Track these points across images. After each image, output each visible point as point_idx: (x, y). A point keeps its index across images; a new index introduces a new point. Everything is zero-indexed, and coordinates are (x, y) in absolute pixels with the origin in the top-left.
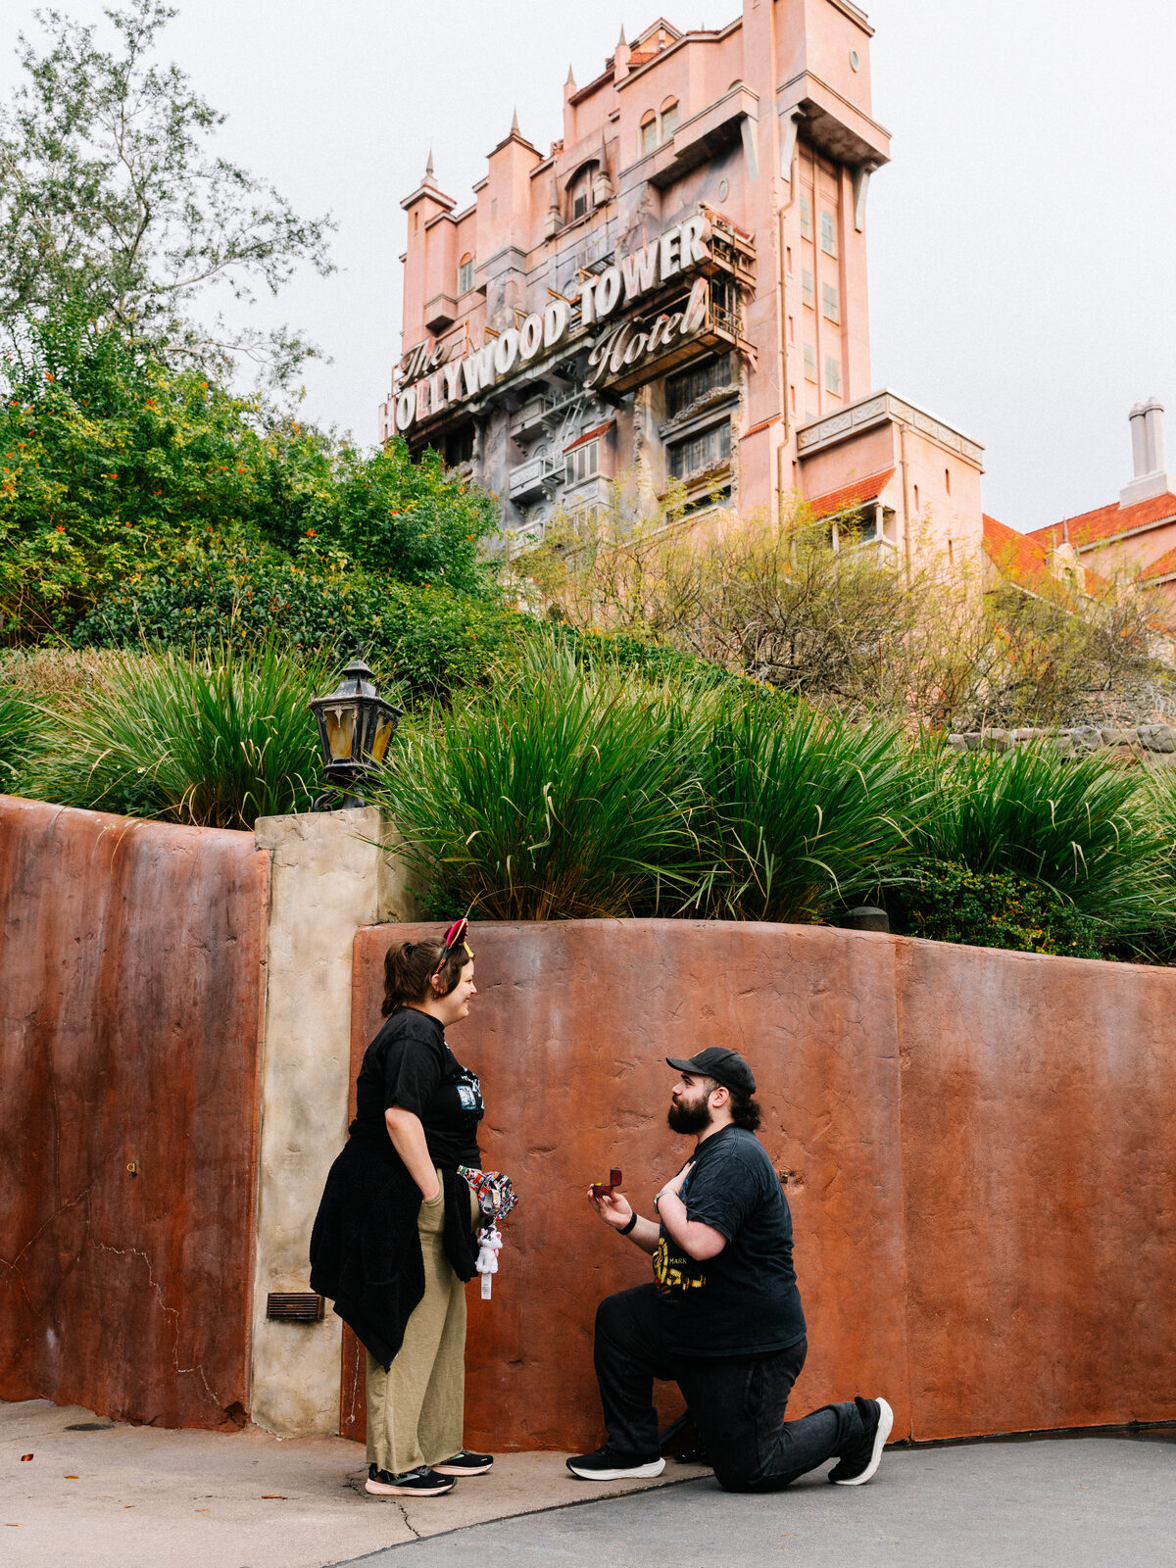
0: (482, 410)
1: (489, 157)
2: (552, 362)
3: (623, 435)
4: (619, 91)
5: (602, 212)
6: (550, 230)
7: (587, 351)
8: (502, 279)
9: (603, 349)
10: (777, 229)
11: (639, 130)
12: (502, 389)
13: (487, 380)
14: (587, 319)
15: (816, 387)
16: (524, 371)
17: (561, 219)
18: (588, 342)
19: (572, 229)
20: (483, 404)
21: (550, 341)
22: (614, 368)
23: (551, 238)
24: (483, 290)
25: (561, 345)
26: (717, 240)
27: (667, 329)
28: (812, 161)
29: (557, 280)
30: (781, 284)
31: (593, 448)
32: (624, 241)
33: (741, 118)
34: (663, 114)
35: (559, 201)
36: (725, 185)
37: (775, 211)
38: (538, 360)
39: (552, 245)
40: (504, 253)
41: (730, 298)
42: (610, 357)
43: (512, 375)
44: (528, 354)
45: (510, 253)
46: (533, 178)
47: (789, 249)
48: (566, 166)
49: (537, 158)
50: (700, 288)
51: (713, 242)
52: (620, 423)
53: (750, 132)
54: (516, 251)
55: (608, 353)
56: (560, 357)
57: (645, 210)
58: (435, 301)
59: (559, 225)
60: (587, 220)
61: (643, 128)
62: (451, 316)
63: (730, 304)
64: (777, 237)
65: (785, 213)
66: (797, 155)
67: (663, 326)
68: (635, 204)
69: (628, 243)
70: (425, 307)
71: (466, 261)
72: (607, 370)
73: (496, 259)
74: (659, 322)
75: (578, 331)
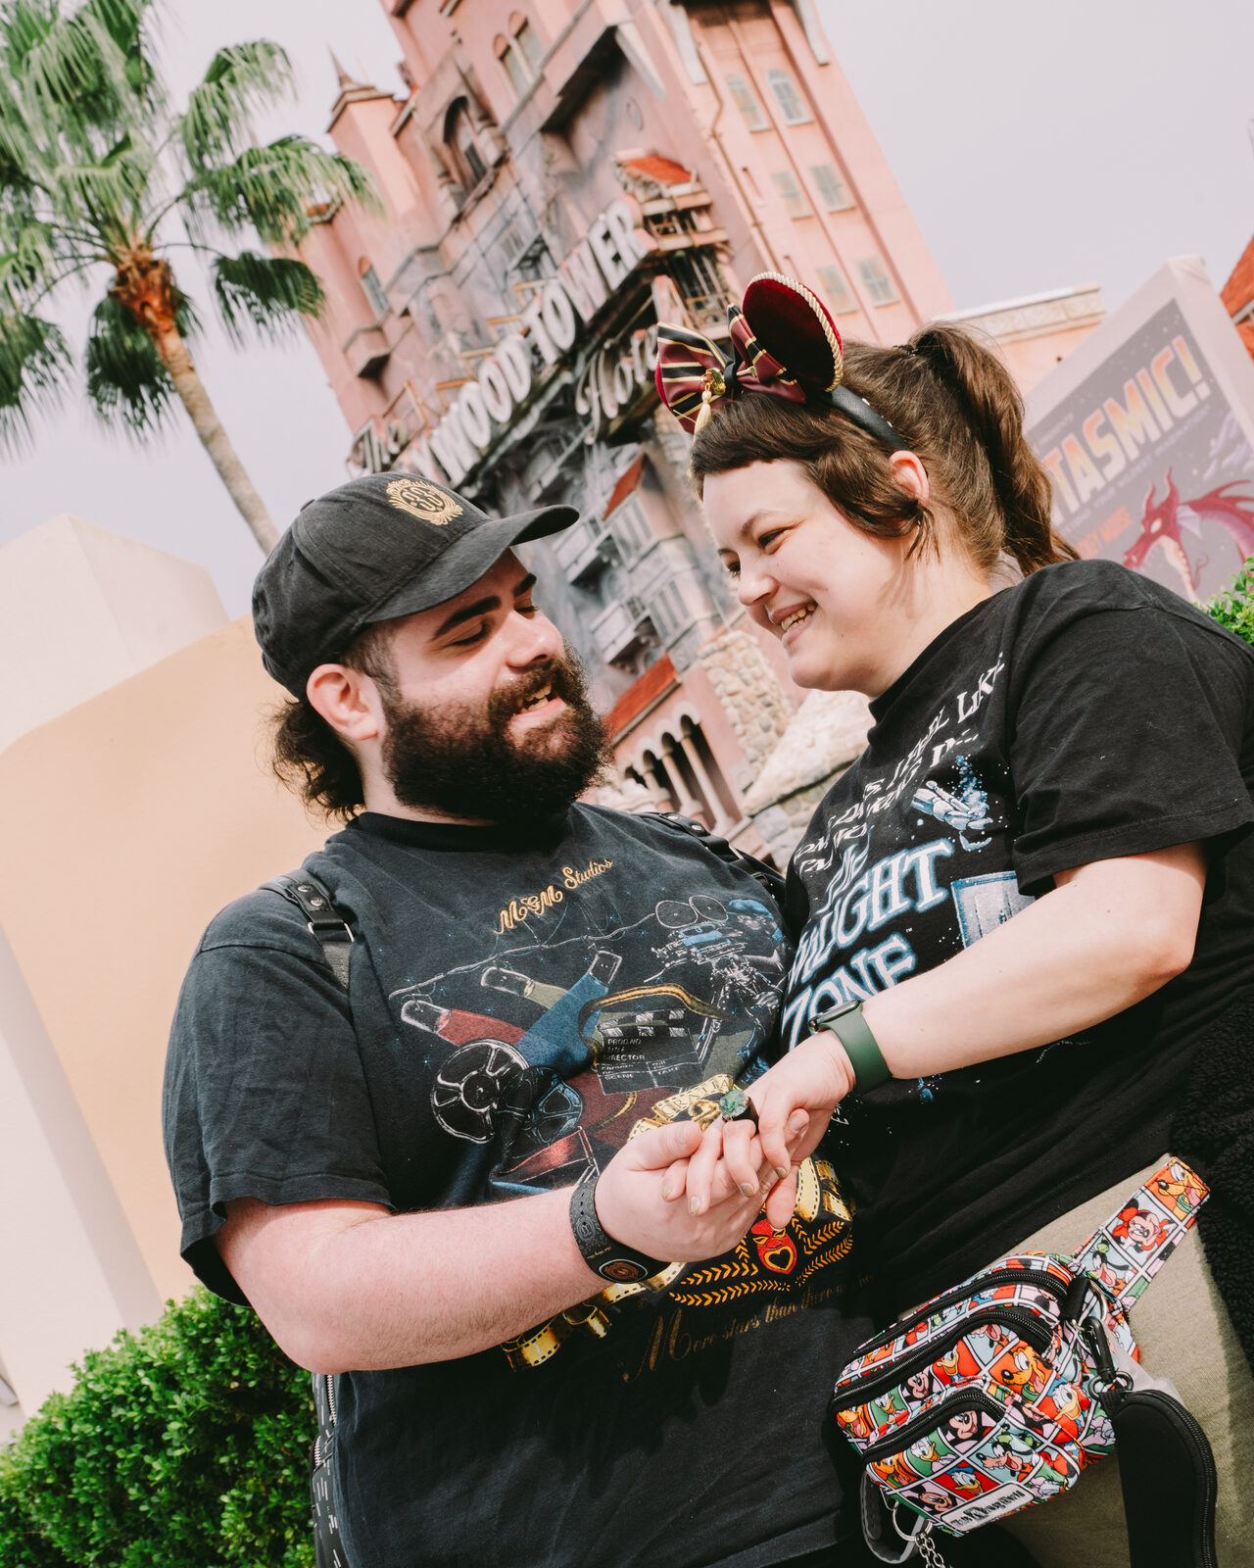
0: (481, 491)
1: (330, 130)
2: (536, 412)
3: (663, 471)
4: (451, 13)
5: (504, 171)
6: (451, 210)
7: (568, 392)
8: (423, 295)
9: (587, 391)
10: (719, 158)
11: (498, 65)
12: (493, 460)
13: (470, 460)
14: (550, 356)
15: (861, 316)
16: (509, 432)
17: (458, 187)
18: (567, 378)
19: (479, 199)
20: (479, 484)
21: (522, 392)
22: (612, 412)
23: (459, 219)
24: (406, 313)
25: (536, 392)
26: (657, 218)
27: (649, 350)
28: (721, 22)
29: (491, 272)
30: (757, 225)
31: (635, 507)
32: (548, 219)
33: (611, 32)
34: (518, 36)
35: (444, 164)
36: (633, 107)
37: (706, 133)
38: (519, 413)
39: (463, 226)
40: (410, 260)
41: (703, 270)
42: (600, 399)
43: (496, 442)
44: (504, 414)
45: (419, 259)
46: (397, 136)
47: (745, 170)
48: (430, 115)
49: (388, 102)
50: (663, 290)
51: (651, 222)
52: (654, 457)
53: (632, 42)
54: (423, 251)
55: (595, 396)
56: (542, 405)
57: (555, 169)
58: (352, 341)
59: (460, 198)
60: (491, 186)
61: (502, 58)
62: (381, 352)
63: (708, 280)
64: (724, 167)
65: (720, 129)
66: (700, 33)
67: (642, 347)
68: (538, 162)
69: (554, 222)
70: (345, 351)
71: (366, 268)
72: (603, 415)
73: (403, 270)
74: (635, 342)
75: (547, 372)
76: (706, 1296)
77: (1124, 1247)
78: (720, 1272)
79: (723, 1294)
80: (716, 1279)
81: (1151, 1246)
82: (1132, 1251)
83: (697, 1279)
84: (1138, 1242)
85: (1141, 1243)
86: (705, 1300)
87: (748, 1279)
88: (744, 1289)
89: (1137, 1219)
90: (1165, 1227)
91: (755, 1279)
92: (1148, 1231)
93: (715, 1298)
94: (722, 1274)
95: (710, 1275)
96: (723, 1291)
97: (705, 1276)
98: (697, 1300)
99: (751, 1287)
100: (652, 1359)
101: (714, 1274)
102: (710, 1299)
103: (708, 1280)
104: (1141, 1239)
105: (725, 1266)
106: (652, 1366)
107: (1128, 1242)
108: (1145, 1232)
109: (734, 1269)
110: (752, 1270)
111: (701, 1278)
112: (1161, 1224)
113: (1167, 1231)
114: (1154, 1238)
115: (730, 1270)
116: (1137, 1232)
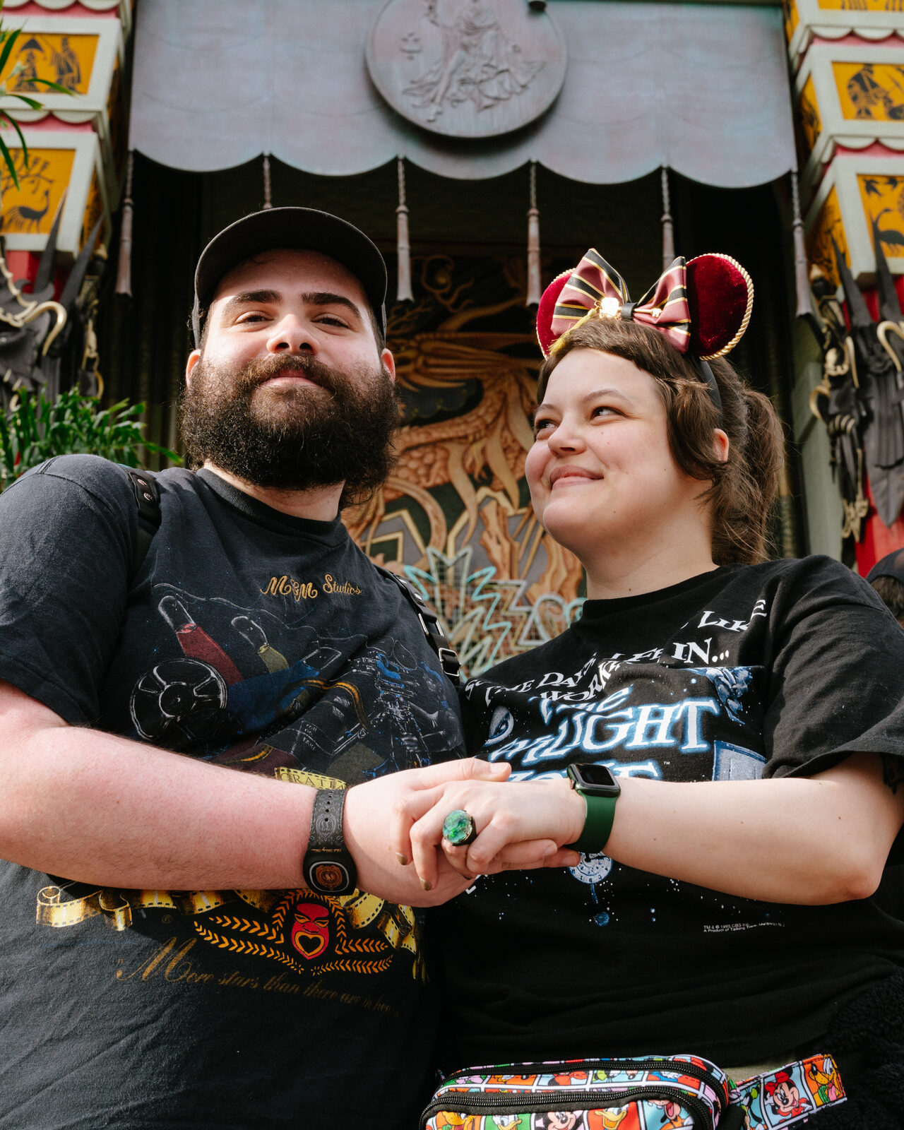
76: (225, 939)
77: (766, 1102)
78: (249, 925)
79: (240, 946)
80: (242, 930)
81: (787, 1114)
82: (769, 1109)
83: (225, 921)
84: (776, 1105)
85: (779, 1107)
86: (221, 942)
87: (269, 945)
88: (261, 950)
89: (785, 1086)
90: (803, 1105)
91: (276, 947)
92: (788, 1101)
93: (231, 945)
94: (249, 929)
95: (239, 924)
96: (242, 943)
97: (234, 923)
98: (214, 939)
99: (269, 952)
100: (149, 970)
101: (243, 925)
102: (227, 944)
103: (235, 927)
104: (779, 1103)
105: (256, 923)
106: (145, 975)
107: (770, 1100)
108: (785, 1100)
109: (263, 929)
110: (278, 938)
111: (229, 922)
112: (800, 1101)
113: (804, 1108)
114: (791, 1108)
115: (259, 928)
116: (779, 1096)
